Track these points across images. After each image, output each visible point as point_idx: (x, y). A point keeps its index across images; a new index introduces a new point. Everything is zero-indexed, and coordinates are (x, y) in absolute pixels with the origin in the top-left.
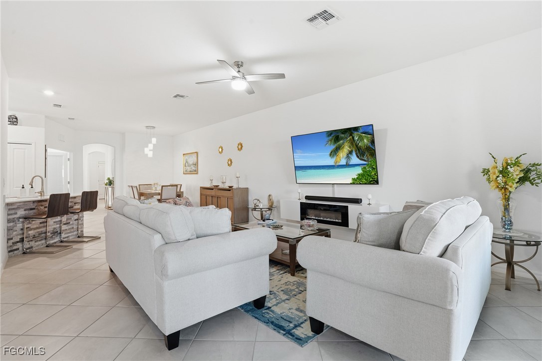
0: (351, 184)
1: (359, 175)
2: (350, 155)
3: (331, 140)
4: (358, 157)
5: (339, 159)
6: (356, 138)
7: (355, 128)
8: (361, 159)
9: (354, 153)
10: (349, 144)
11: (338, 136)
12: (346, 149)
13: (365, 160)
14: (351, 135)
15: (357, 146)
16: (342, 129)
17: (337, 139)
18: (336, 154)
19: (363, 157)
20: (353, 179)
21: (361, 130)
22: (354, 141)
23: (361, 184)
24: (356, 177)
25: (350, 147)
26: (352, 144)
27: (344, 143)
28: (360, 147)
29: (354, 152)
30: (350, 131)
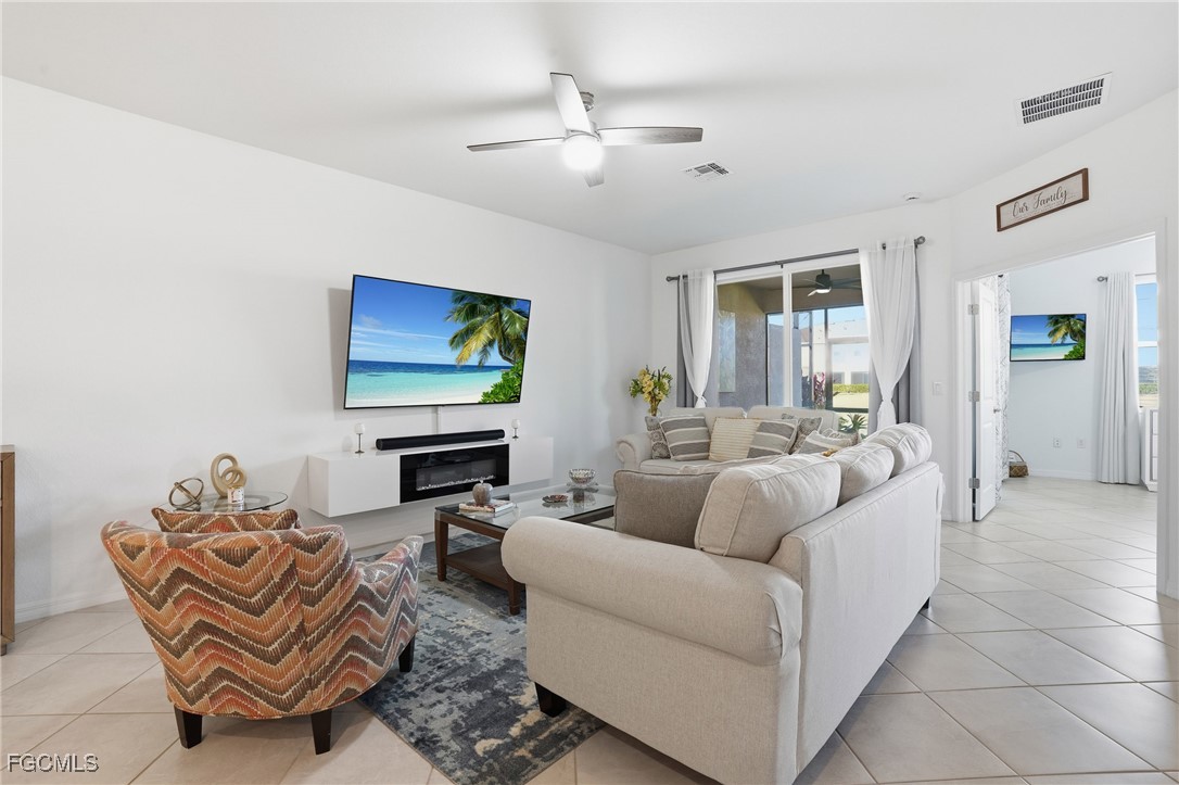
0: (480, 403)
1: (496, 386)
2: (488, 348)
3: (460, 311)
4: (501, 352)
5: (467, 352)
6: (505, 319)
7: (507, 299)
8: (505, 358)
9: (496, 346)
10: (492, 327)
11: (476, 305)
12: (485, 334)
13: (509, 360)
14: (498, 310)
15: (503, 333)
16: (485, 295)
17: (472, 312)
18: (464, 342)
20: (485, 394)
21: (515, 306)
22: (501, 322)
23: (495, 403)
24: (490, 390)
25: (491, 333)
26: (496, 327)
27: (482, 323)
28: (508, 335)
29: (496, 342)
30: (498, 302)
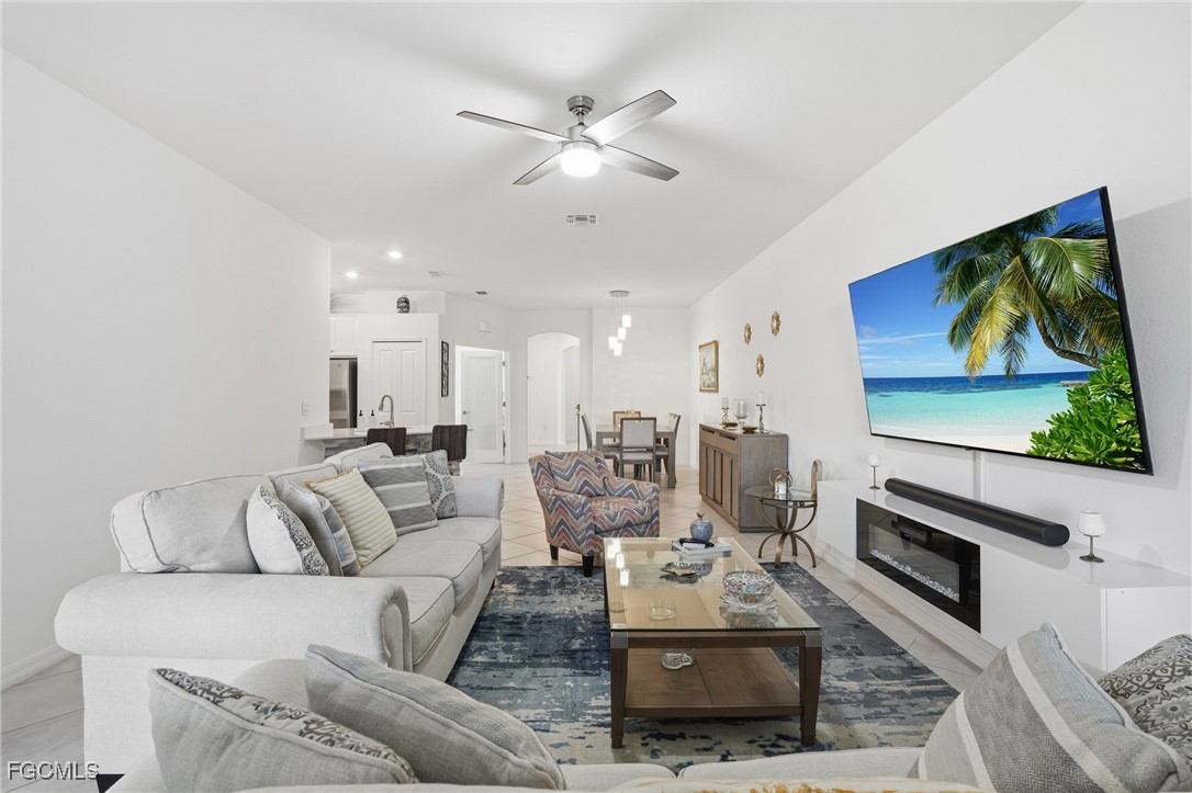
0: (1031, 455)
1: (1059, 419)
2: (1017, 337)
3: (950, 283)
4: (1049, 341)
5: (979, 352)
6: (1038, 262)
7: (1031, 218)
8: (1063, 353)
9: (1034, 329)
10: (1012, 292)
11: (972, 261)
12: (1002, 311)
13: (1080, 358)
14: (1017, 251)
15: (1042, 295)
16: (982, 235)
17: (969, 275)
18: (969, 334)
19: (1072, 340)
20: (1038, 437)
21: (1056, 225)
22: (1030, 274)
23: (1067, 461)
24: (1047, 429)
25: (1016, 303)
26: (1023, 288)
27: (992, 287)
28: (1057, 297)
29: (1032, 320)
30: (1010, 237)
